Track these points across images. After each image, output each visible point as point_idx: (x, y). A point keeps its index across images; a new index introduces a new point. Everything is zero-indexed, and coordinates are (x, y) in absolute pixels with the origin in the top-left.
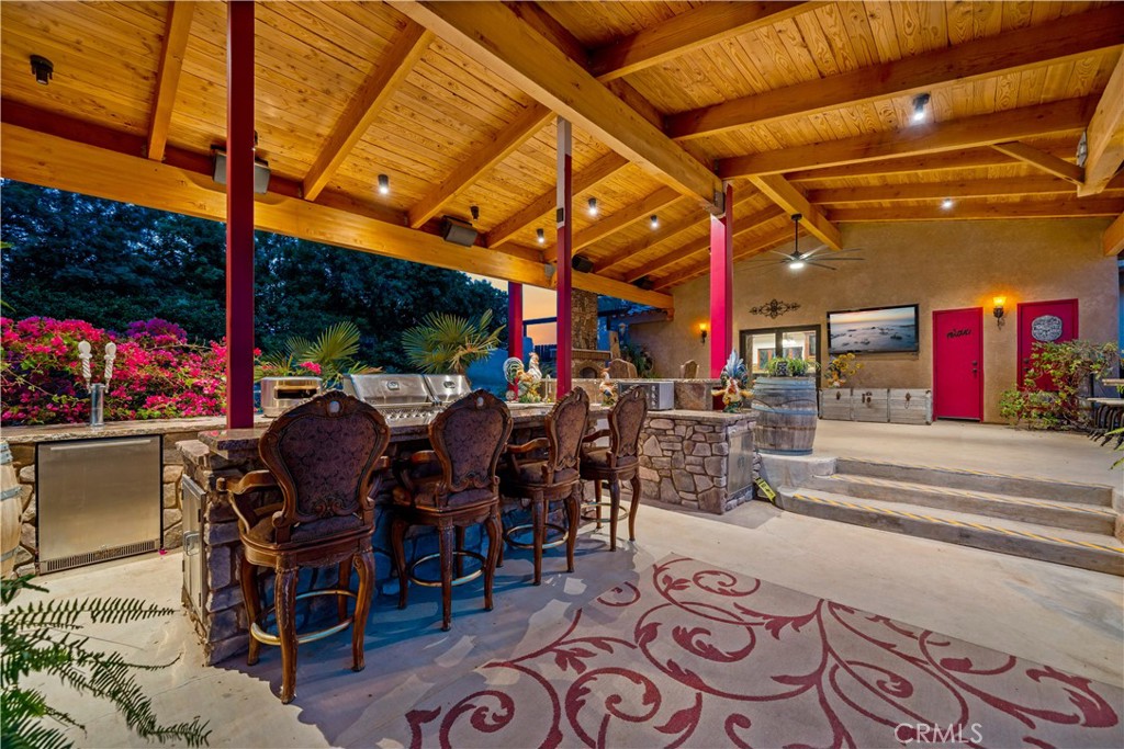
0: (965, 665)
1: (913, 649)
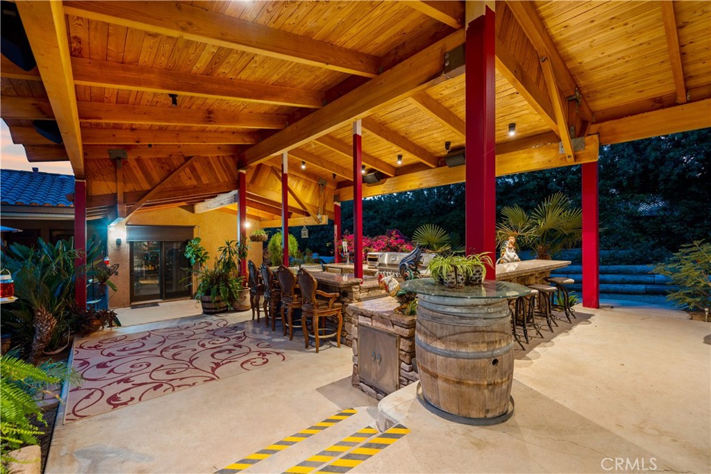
0: (155, 388)
1: (174, 383)
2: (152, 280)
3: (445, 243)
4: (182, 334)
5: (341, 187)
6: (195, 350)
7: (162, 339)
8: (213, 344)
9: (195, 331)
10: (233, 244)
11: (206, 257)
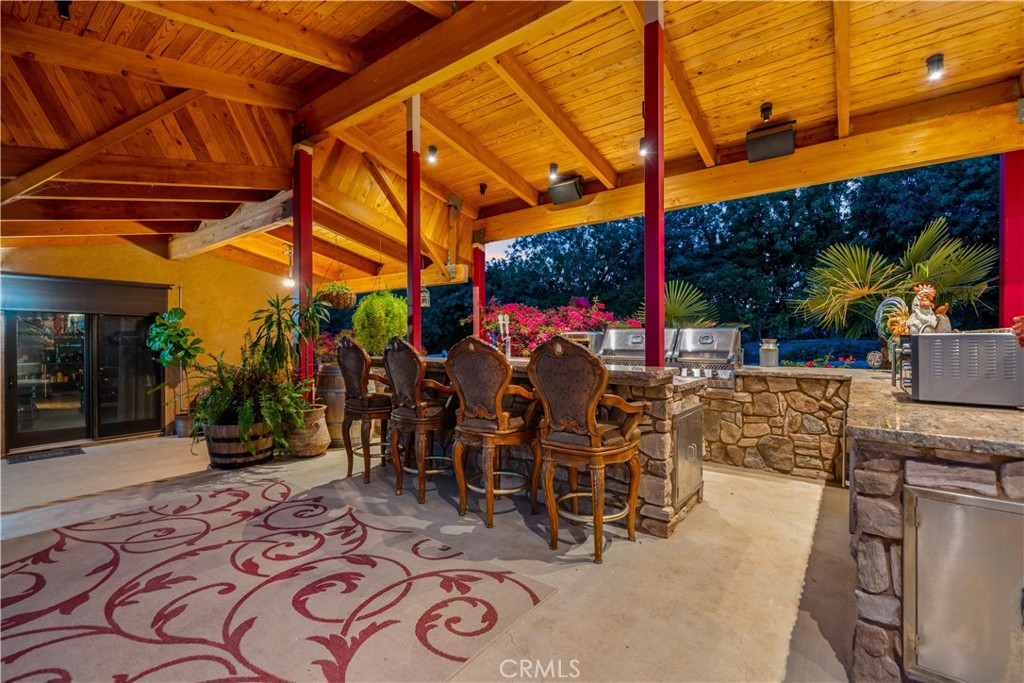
2: (63, 401)
3: (698, 318)
4: (171, 531)
5: (485, 216)
6: (231, 588)
7: (109, 556)
8: (280, 558)
9: (207, 518)
10: (288, 305)
11: (197, 349)
